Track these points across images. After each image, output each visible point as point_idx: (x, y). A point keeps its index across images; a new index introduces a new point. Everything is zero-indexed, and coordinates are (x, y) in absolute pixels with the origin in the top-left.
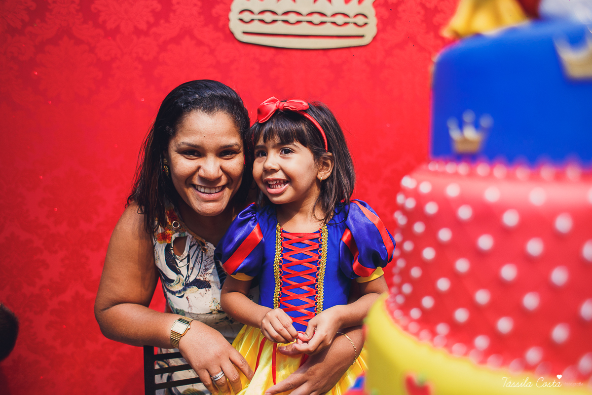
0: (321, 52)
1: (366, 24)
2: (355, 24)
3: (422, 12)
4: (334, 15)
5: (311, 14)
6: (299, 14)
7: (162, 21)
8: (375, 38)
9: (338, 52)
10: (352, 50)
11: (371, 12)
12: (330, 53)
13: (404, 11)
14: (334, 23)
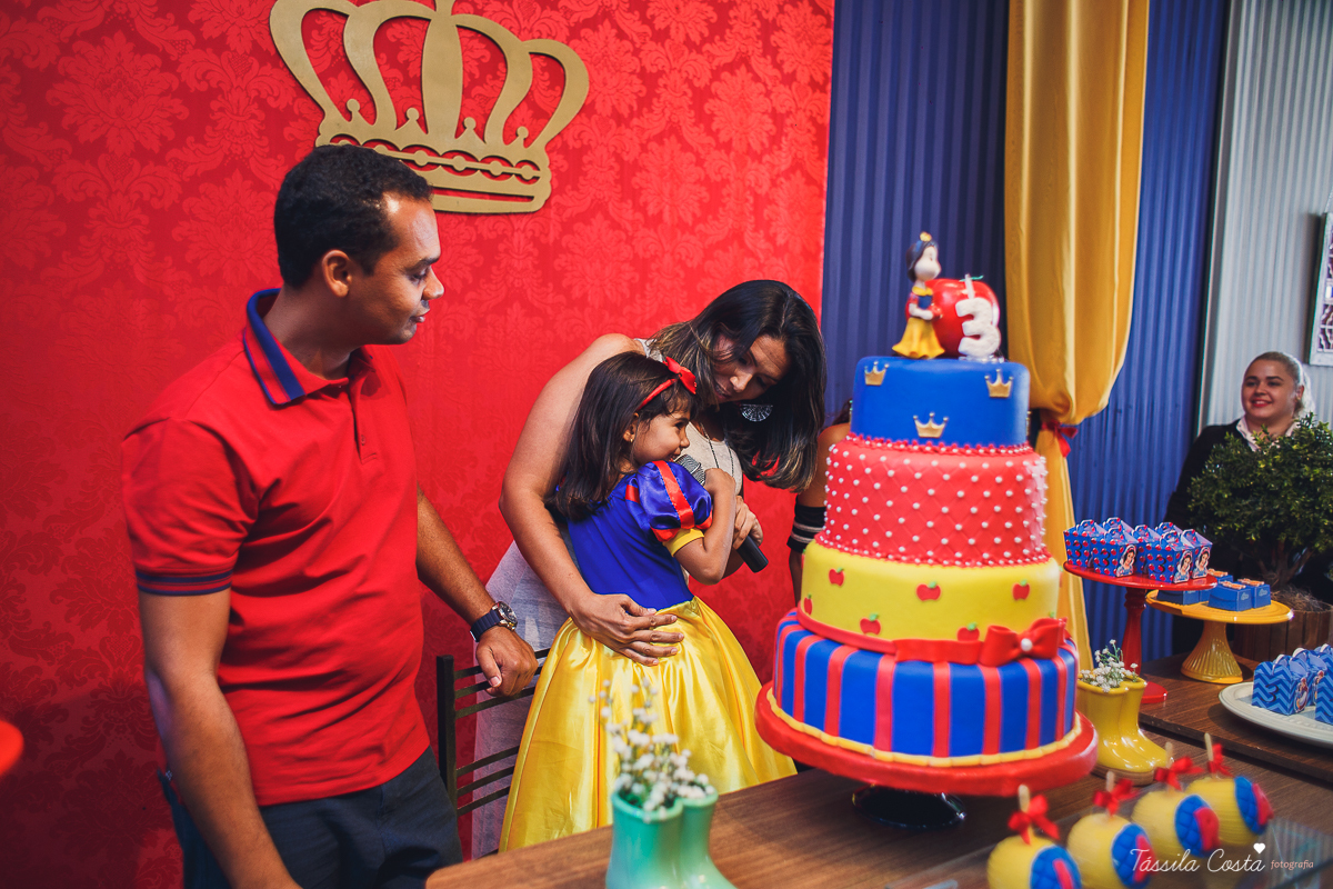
0: (465, 218)
1: (536, 179)
2: (519, 176)
3: (617, 167)
4: (487, 159)
5: (451, 154)
6: (431, 151)
7: (190, 139)
8: (547, 201)
9: (492, 219)
10: (512, 218)
11: (543, 160)
12: (478, 221)
13: (590, 163)
14: (486, 172)
